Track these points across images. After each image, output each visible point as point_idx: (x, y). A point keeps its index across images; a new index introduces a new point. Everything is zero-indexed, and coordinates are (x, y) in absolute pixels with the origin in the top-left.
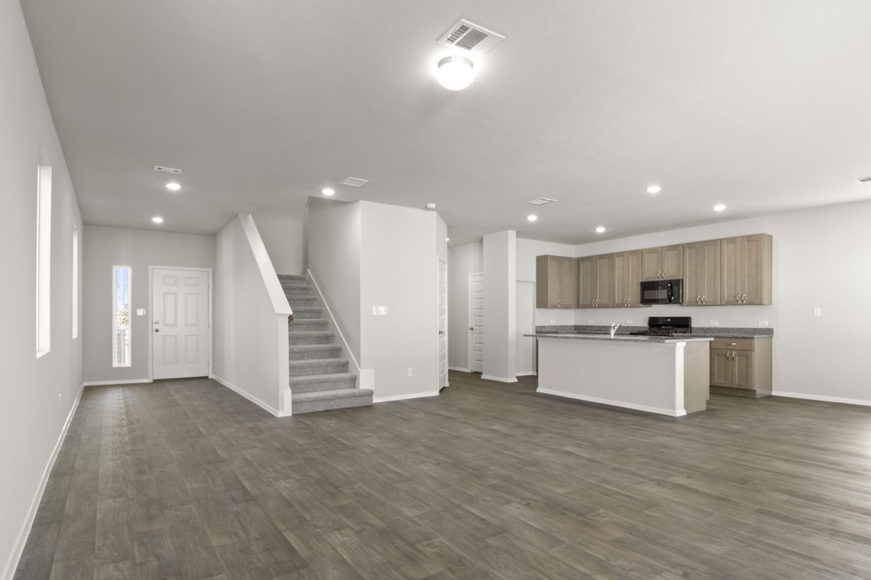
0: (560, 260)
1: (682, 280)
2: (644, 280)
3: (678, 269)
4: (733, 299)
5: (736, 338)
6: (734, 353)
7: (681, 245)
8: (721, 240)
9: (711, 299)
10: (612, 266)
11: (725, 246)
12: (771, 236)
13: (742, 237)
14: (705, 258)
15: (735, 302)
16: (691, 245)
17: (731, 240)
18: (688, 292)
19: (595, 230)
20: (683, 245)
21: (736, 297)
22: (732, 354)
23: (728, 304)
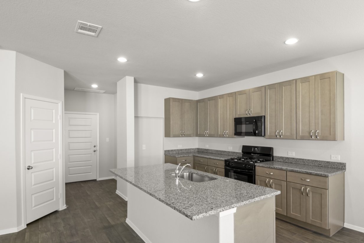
0: (181, 102)
1: (265, 116)
2: (237, 117)
3: (261, 108)
4: (307, 134)
5: (310, 174)
6: (308, 189)
7: (263, 86)
8: (296, 80)
9: (288, 134)
10: (216, 106)
11: (300, 85)
12: (343, 74)
13: (315, 76)
14: (282, 97)
15: (309, 137)
16: (271, 87)
17: (305, 80)
18: (269, 126)
19: (195, 75)
20: (265, 87)
21: (310, 133)
22: (306, 189)
23: (303, 138)
